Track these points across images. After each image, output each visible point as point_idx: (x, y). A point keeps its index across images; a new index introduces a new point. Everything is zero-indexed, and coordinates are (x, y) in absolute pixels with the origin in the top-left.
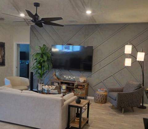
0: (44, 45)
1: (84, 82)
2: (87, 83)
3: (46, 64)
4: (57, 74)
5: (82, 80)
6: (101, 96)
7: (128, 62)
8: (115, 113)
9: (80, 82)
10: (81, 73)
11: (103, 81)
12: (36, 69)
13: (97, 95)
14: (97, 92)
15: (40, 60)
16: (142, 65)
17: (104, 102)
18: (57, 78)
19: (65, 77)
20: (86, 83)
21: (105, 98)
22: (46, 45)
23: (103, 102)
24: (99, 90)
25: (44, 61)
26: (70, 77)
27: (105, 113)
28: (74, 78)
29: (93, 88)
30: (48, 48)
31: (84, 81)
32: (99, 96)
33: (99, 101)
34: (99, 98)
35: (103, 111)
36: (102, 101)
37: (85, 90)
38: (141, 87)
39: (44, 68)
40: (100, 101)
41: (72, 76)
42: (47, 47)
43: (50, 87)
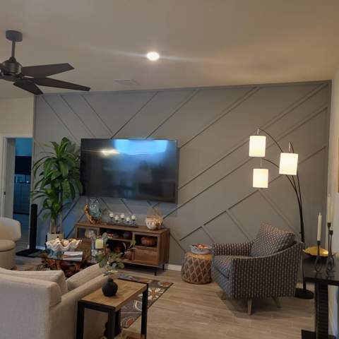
0: (65, 140)
1: (156, 229)
2: (163, 231)
3: (66, 184)
4: (92, 209)
5: (151, 223)
6: (196, 264)
7: (260, 179)
8: (230, 312)
9: (147, 228)
10: (151, 204)
11: (205, 225)
12: (43, 196)
13: (187, 263)
14: (189, 254)
15: (50, 176)
16: (297, 184)
17: (206, 279)
18: (93, 219)
19: (111, 215)
20: (160, 232)
21: (207, 271)
22: (71, 140)
23: (203, 280)
24: (193, 248)
25: (60, 178)
26: (122, 216)
27: (202, 315)
28: (133, 217)
29: (180, 243)
30: (74, 145)
31: (157, 225)
32: (193, 265)
33: (194, 277)
34: (192, 269)
35: (197, 308)
36: (200, 278)
37: (158, 248)
38: (295, 243)
39: (62, 194)
40: (197, 279)
41: (130, 213)
42: (72, 144)
43: (66, 242)
